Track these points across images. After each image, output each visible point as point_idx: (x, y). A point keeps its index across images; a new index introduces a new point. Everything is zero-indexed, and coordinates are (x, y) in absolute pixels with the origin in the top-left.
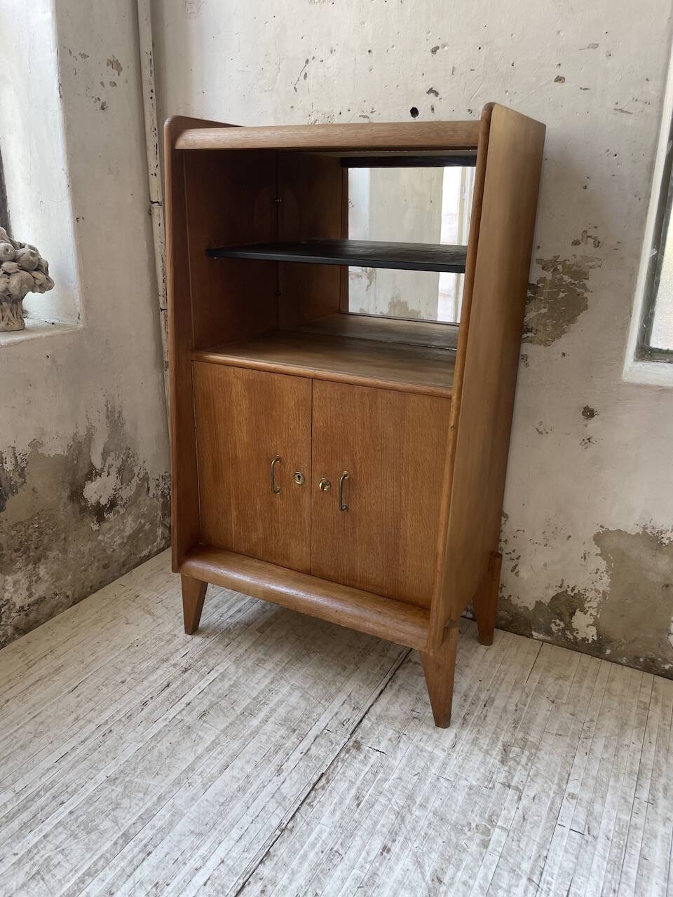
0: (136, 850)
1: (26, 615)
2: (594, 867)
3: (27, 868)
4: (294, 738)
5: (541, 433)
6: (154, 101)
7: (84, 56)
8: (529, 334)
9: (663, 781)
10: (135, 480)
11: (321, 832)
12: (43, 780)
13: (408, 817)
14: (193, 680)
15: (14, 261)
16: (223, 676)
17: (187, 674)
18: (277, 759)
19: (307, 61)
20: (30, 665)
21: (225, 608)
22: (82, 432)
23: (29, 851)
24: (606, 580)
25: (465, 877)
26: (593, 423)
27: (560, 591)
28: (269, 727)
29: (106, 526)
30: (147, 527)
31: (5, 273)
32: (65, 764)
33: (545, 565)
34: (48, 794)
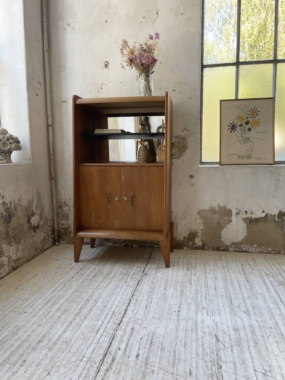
0: (93, 302)
1: (15, 263)
2: (220, 283)
3: (60, 311)
4: (126, 276)
5: (179, 184)
6: (50, 95)
7: (33, 80)
8: (173, 157)
9: (230, 268)
10: (44, 219)
11: (146, 289)
12: (51, 295)
13: (168, 283)
14: (85, 271)
15: (12, 139)
16: (95, 269)
17: (82, 270)
18: (124, 280)
19: (102, 85)
20: (24, 276)
21: (84, 256)
22: (31, 199)
23: (58, 308)
24: (202, 225)
25: (189, 289)
26: (193, 179)
27: (190, 232)
28: (117, 275)
29: (36, 234)
30: (47, 237)
31: (10, 143)
32: (56, 291)
33: (185, 225)
34: (55, 298)
